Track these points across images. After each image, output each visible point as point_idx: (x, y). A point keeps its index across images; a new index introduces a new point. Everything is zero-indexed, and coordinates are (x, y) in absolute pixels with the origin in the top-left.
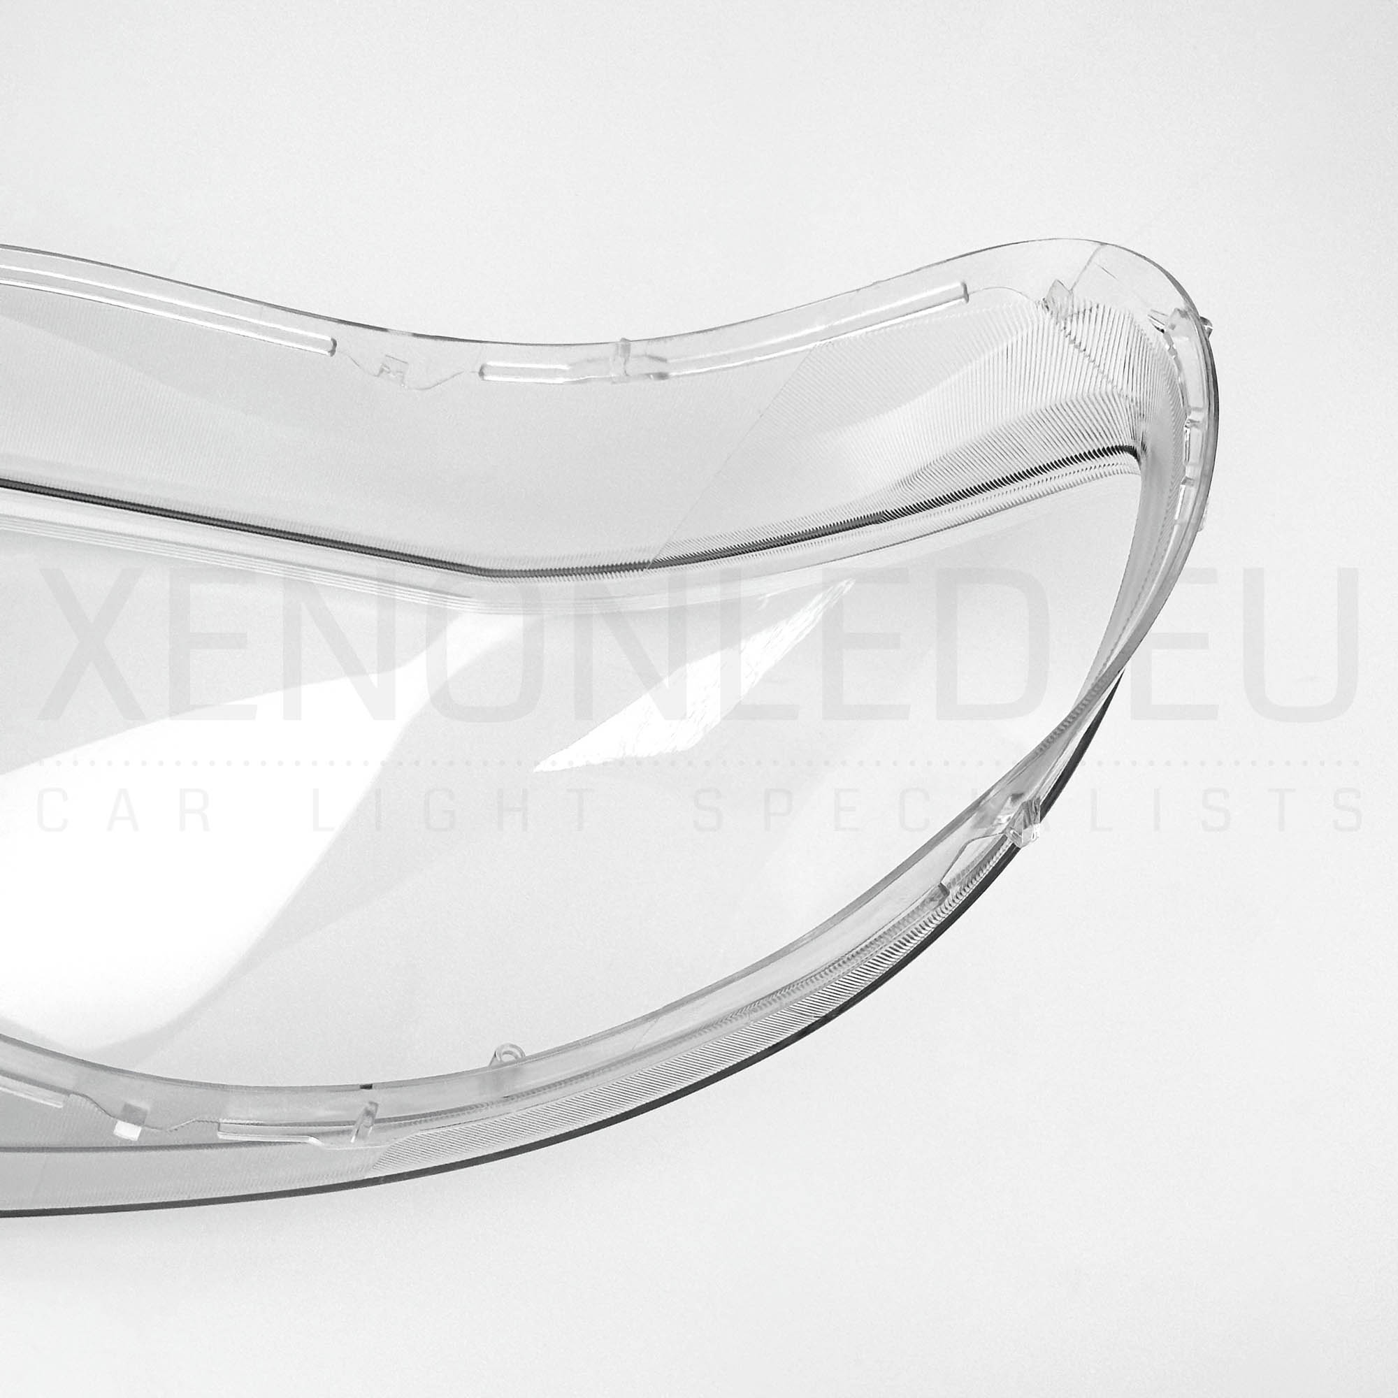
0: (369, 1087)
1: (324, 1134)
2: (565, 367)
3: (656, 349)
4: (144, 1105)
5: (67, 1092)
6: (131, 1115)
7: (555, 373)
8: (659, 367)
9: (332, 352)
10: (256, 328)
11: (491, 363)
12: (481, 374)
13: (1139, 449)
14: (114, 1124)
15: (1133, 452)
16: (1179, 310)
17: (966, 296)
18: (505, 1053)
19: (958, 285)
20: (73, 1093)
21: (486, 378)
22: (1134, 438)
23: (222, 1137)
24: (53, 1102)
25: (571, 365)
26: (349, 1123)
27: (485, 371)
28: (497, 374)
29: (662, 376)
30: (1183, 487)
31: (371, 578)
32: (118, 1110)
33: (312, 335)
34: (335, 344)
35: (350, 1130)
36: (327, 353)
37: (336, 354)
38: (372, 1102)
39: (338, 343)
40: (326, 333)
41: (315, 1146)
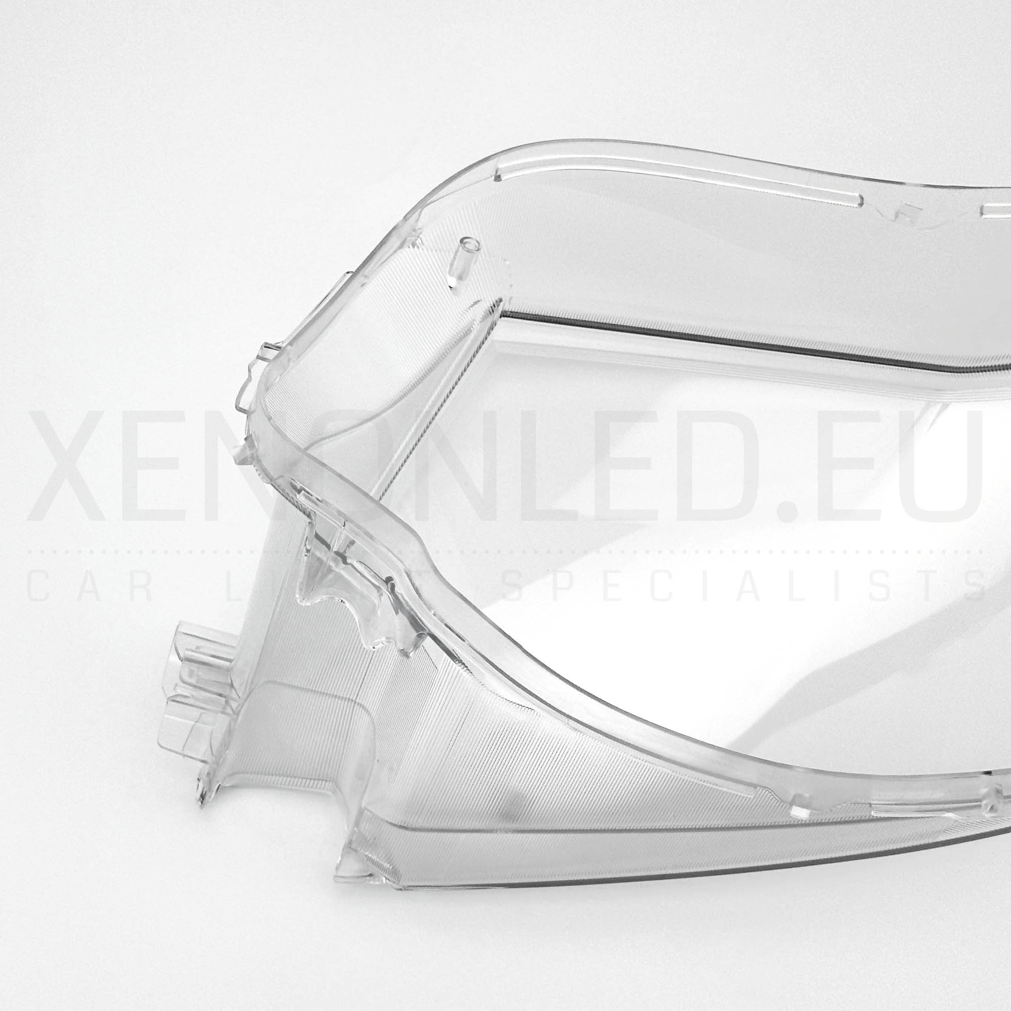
0: (990, 773)
1: (956, 809)
5: (755, 786)
6: (802, 801)
9: (861, 205)
12: (982, 214)
21: (985, 216)
23: (875, 815)
24: (748, 794)
26: (976, 801)
27: (984, 211)
28: (992, 213)
33: (845, 192)
34: (862, 198)
35: (980, 806)
36: (856, 205)
37: (864, 206)
38: (998, 787)
39: (864, 197)
40: (854, 190)
41: (949, 819)
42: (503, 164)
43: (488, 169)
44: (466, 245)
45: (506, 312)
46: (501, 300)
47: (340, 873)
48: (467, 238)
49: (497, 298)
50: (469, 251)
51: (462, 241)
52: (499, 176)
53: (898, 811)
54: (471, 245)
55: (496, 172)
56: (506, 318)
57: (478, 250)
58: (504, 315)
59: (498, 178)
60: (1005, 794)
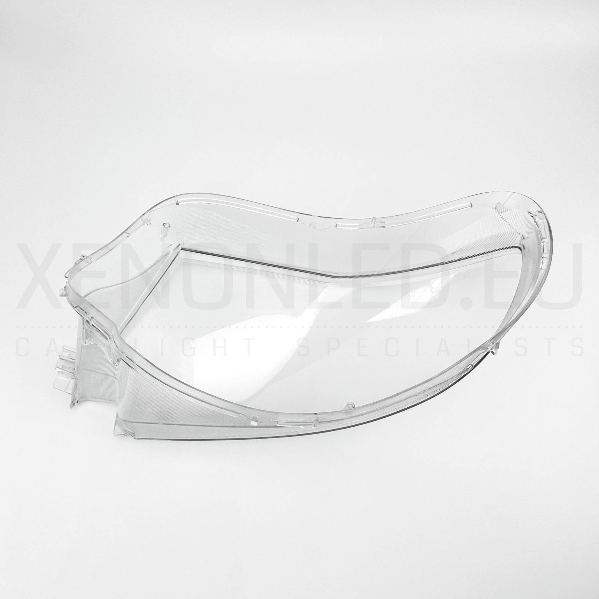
0: (316, 414)
1: (304, 425)
2: (357, 225)
3: (383, 220)
4: (257, 417)
5: (239, 414)
6: (255, 419)
7: (356, 226)
8: (383, 225)
9: (298, 221)
10: (279, 215)
11: (338, 224)
12: (336, 227)
13: (522, 248)
14: (250, 422)
15: (520, 248)
16: (538, 211)
17: (472, 206)
18: (350, 404)
19: (469, 203)
20: (241, 414)
21: (337, 227)
22: (521, 244)
23: (278, 425)
24: (235, 416)
25: (359, 224)
26: (311, 422)
27: (337, 226)
28: (340, 227)
29: (384, 227)
30: (542, 259)
31: (307, 279)
32: (252, 418)
33: (293, 217)
34: (298, 219)
35: (312, 424)
36: (296, 221)
37: (299, 221)
38: (317, 418)
39: (299, 219)
40: (296, 216)
41: (302, 428)
42: (180, 199)
43: (174, 201)
44: (165, 226)
45: (182, 248)
46: (180, 245)
47: (115, 433)
48: (166, 223)
49: (179, 244)
50: (166, 228)
51: (163, 224)
52: (178, 203)
53: (285, 424)
54: (167, 226)
55: (177, 202)
56: (183, 251)
57: (169, 227)
58: (182, 249)
59: (178, 204)
60: (319, 421)
